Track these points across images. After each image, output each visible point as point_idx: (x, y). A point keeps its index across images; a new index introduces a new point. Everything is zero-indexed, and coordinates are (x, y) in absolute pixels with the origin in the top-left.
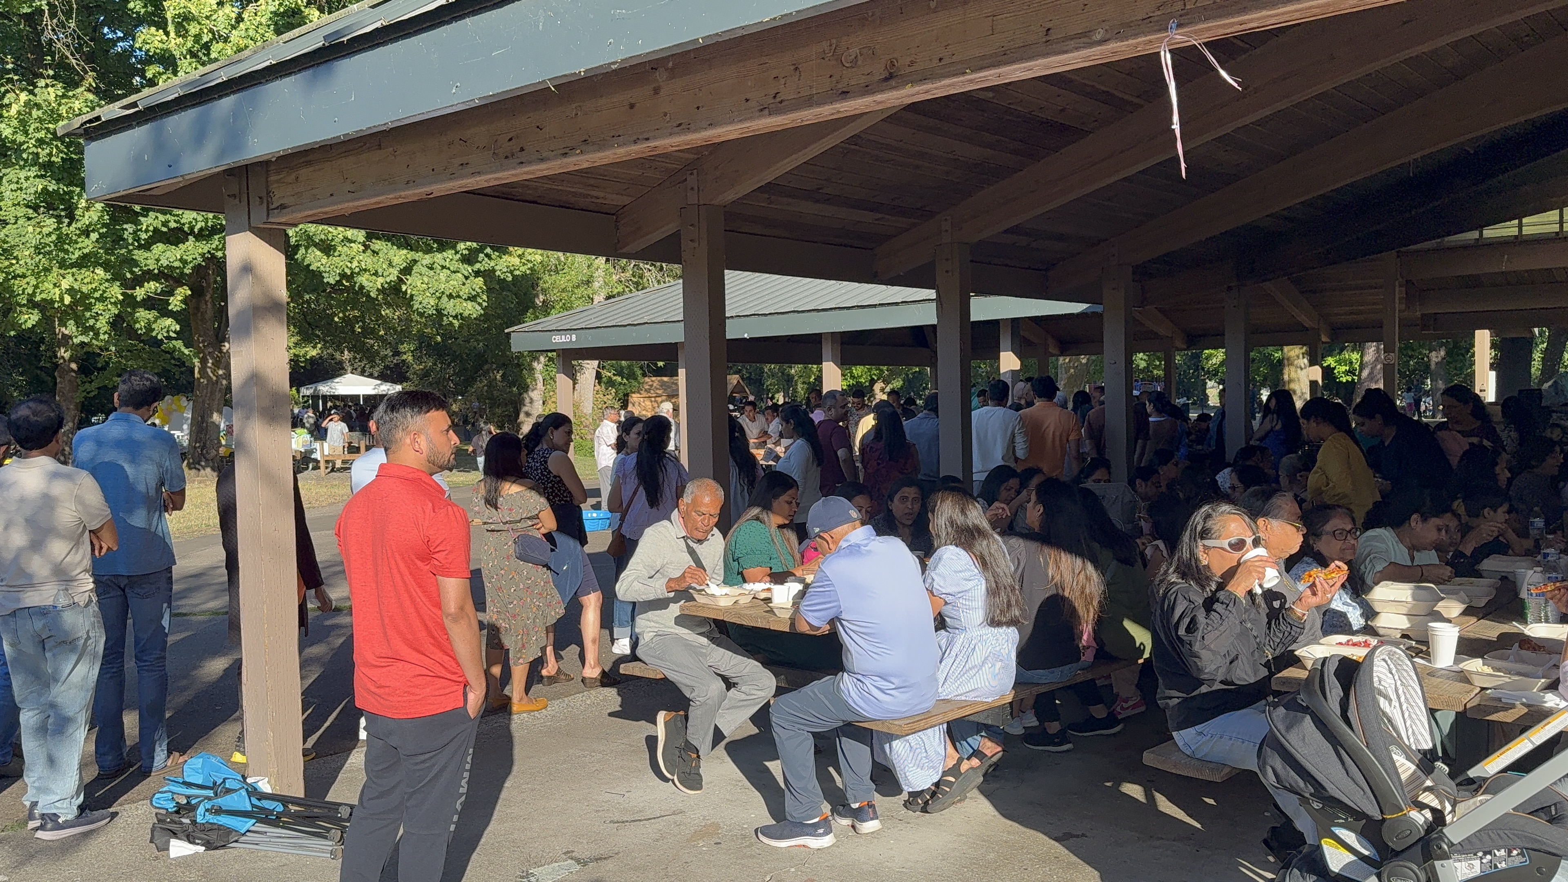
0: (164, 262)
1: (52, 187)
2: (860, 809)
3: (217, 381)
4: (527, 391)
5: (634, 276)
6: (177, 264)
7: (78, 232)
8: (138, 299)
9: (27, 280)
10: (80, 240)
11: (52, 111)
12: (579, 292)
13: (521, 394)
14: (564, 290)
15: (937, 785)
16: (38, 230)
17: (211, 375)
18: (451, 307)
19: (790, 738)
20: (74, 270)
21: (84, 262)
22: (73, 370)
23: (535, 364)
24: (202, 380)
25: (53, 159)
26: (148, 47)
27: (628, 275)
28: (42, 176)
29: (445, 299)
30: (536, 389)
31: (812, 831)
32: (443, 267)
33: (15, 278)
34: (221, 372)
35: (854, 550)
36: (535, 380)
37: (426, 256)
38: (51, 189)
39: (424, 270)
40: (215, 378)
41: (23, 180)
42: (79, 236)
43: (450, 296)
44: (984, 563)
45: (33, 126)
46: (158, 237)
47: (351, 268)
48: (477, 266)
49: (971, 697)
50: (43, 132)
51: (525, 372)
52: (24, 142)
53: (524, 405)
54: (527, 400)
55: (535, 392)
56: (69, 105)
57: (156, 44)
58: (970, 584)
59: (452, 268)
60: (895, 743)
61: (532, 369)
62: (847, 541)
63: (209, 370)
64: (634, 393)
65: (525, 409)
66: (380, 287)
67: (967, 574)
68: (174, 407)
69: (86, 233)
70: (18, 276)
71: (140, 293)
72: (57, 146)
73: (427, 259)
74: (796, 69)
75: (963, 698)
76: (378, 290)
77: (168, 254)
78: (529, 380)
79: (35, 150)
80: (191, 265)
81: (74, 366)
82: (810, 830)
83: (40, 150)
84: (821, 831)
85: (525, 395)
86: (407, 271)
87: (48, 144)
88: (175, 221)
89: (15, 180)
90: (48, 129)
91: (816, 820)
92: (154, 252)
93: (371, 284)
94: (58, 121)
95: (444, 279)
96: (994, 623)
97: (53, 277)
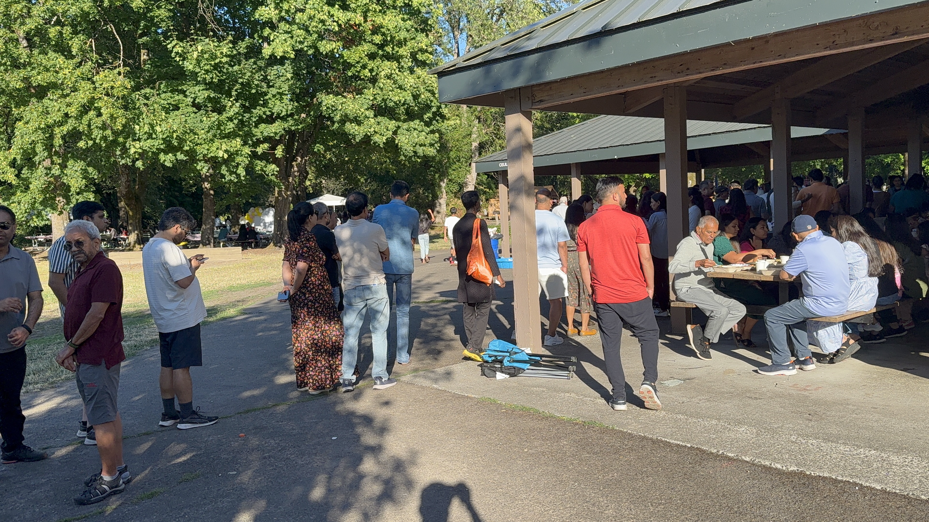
0: (266, 134)
1: (212, 95)
2: (805, 360)
3: (287, 198)
4: (437, 199)
5: (495, 130)
6: (272, 135)
7: (227, 119)
8: (259, 154)
9: (203, 146)
10: (228, 124)
11: (212, 54)
12: (465, 141)
13: (434, 201)
14: (458, 140)
15: (838, 351)
16: (209, 119)
17: (284, 194)
18: (420, 151)
19: (776, 327)
20: (226, 139)
21: (230, 136)
22: (212, 195)
23: (442, 183)
24: (279, 198)
25: (214, 80)
26: (262, 18)
27: (491, 129)
28: (206, 89)
29: (418, 146)
30: (442, 198)
31: (787, 367)
32: (415, 129)
33: (197, 145)
34: (289, 193)
35: (814, 240)
36: (442, 193)
37: (404, 124)
38: (212, 96)
39: (405, 132)
40: (286, 197)
41: (197, 92)
42: (227, 121)
43: (421, 145)
44: (865, 248)
45: (203, 63)
46: (261, 120)
47: (370, 132)
48: (432, 127)
49: (858, 309)
50: (209, 66)
51: (436, 188)
52: (199, 72)
53: (436, 207)
54: (438, 204)
55: (442, 199)
56: (221, 51)
57: (266, 15)
58: (860, 259)
59: (419, 130)
60: (820, 332)
61: (440, 186)
62: (810, 236)
63: (283, 192)
64: (491, 198)
65: (437, 209)
66: (385, 141)
67: (859, 254)
68: (255, 213)
69: (230, 119)
70: (198, 144)
71: (260, 150)
72: (215, 73)
73: (405, 126)
74: (845, 31)
75: (854, 310)
76: (384, 143)
77: (267, 129)
78: (438, 193)
79: (204, 76)
80: (279, 135)
81: (212, 192)
82: (786, 368)
83: (207, 76)
84: (791, 368)
85: (436, 201)
86: (395, 133)
87: (211, 72)
88: (269, 111)
89: (193, 92)
90: (211, 64)
91: (789, 363)
92: (260, 128)
93: (380, 141)
94: (215, 59)
95: (416, 136)
96: (871, 275)
97: (217, 144)
